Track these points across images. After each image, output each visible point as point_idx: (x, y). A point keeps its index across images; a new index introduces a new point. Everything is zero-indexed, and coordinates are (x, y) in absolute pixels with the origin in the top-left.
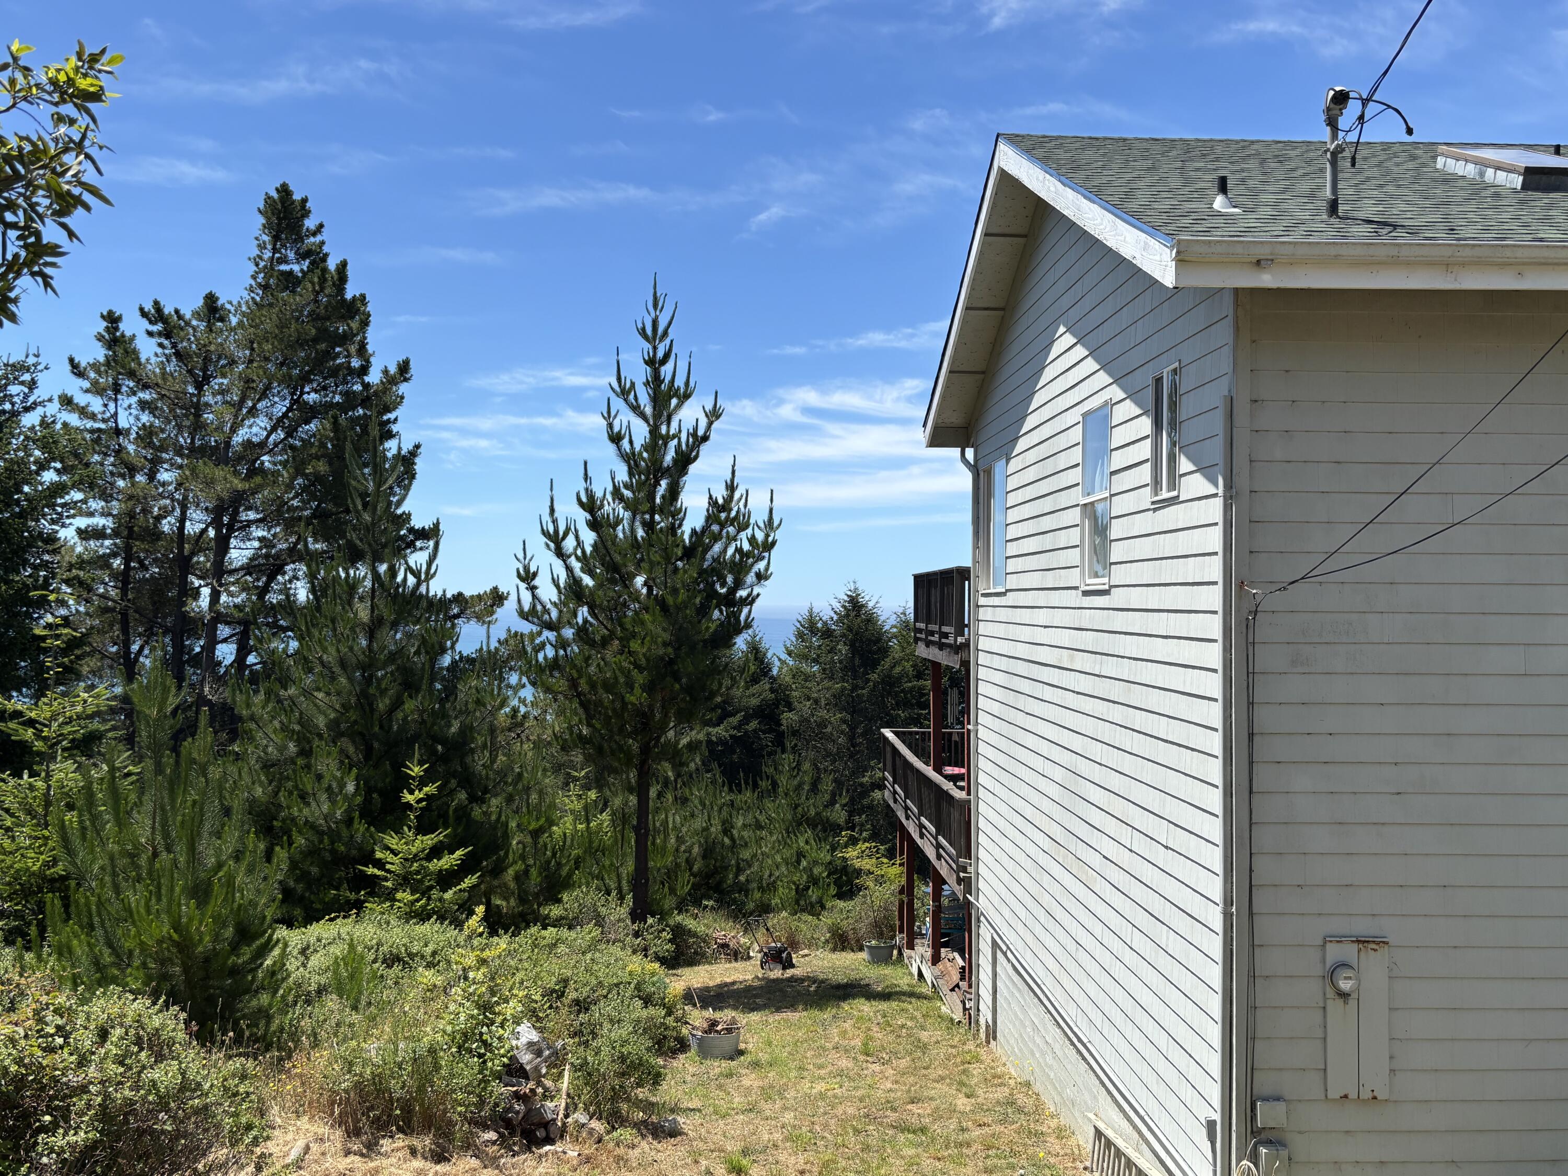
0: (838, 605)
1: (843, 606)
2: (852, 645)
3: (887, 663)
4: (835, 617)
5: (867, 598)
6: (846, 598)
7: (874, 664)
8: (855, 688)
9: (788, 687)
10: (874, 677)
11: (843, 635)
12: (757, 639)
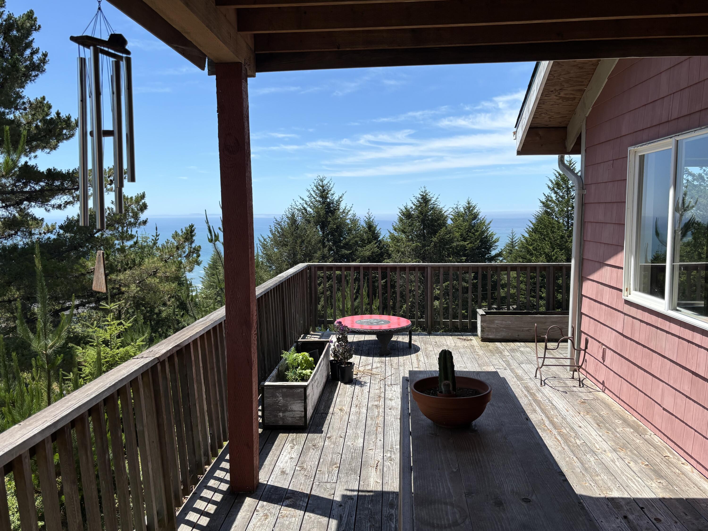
0: (415, 200)
1: (418, 201)
2: (423, 221)
3: (443, 231)
4: (414, 207)
5: (431, 196)
6: (420, 196)
7: (435, 232)
8: (424, 246)
9: (388, 246)
10: (435, 239)
11: (418, 217)
12: (371, 220)
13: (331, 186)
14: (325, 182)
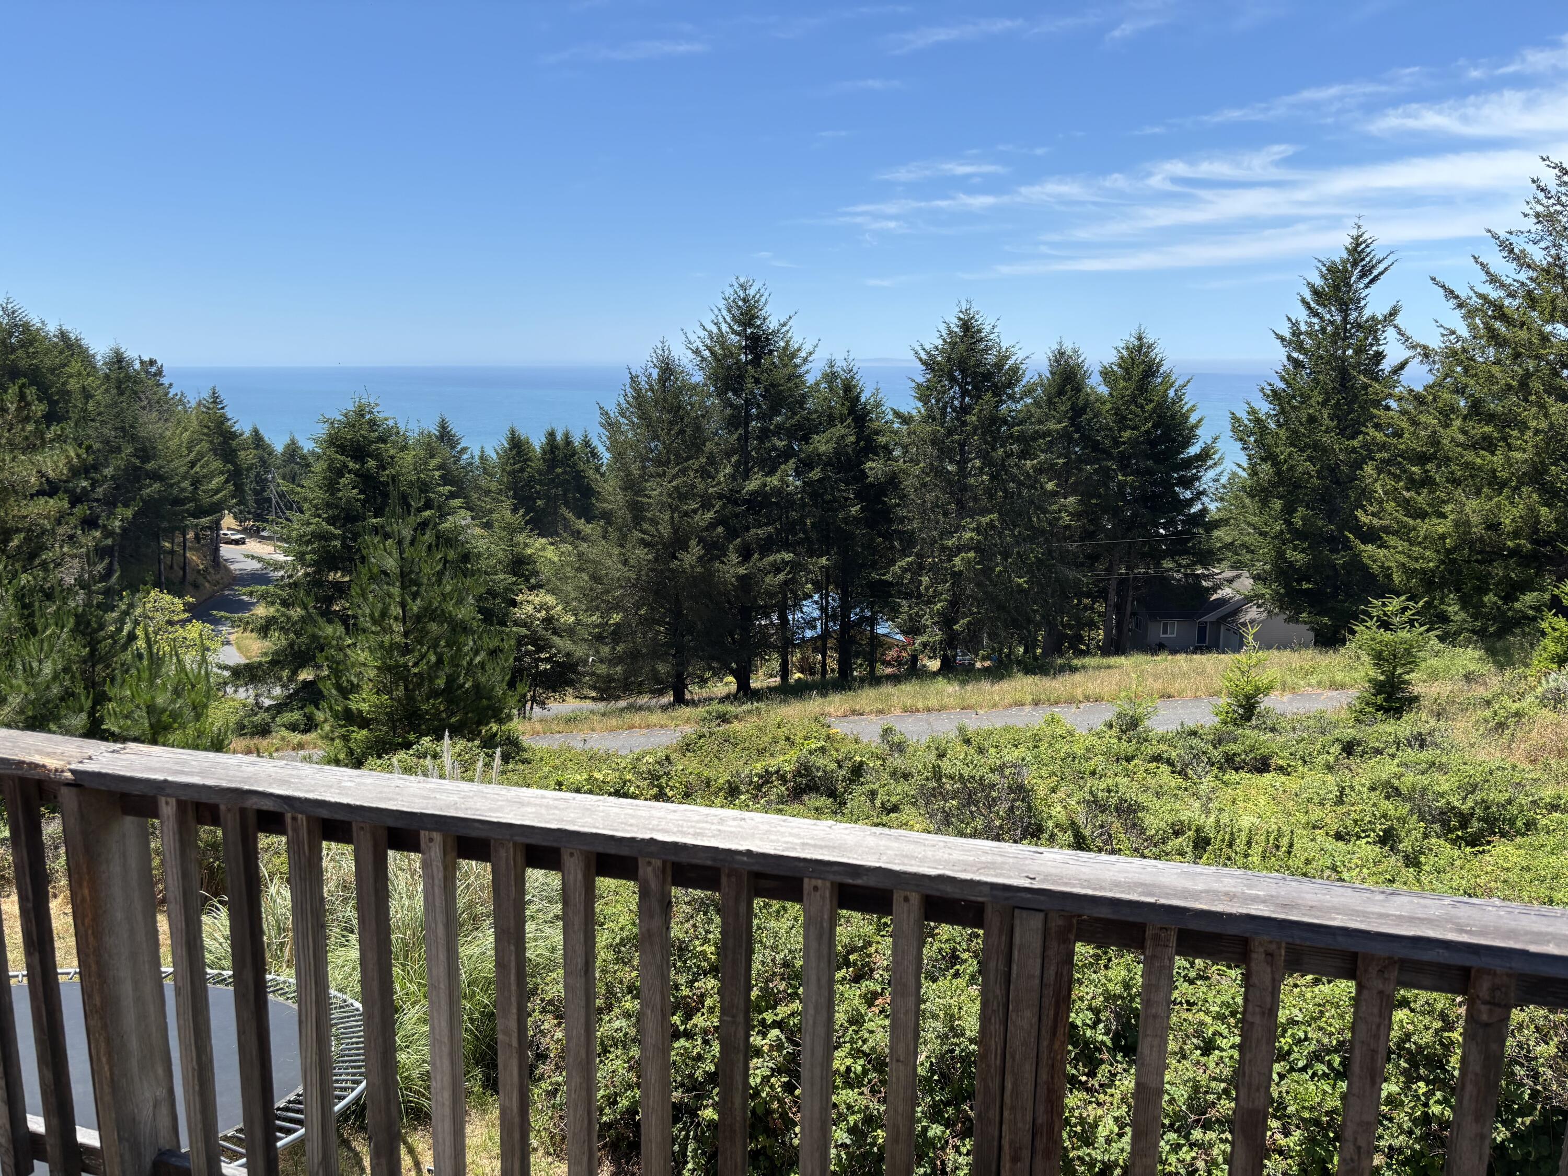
13: (763, 299)
14: (752, 292)
